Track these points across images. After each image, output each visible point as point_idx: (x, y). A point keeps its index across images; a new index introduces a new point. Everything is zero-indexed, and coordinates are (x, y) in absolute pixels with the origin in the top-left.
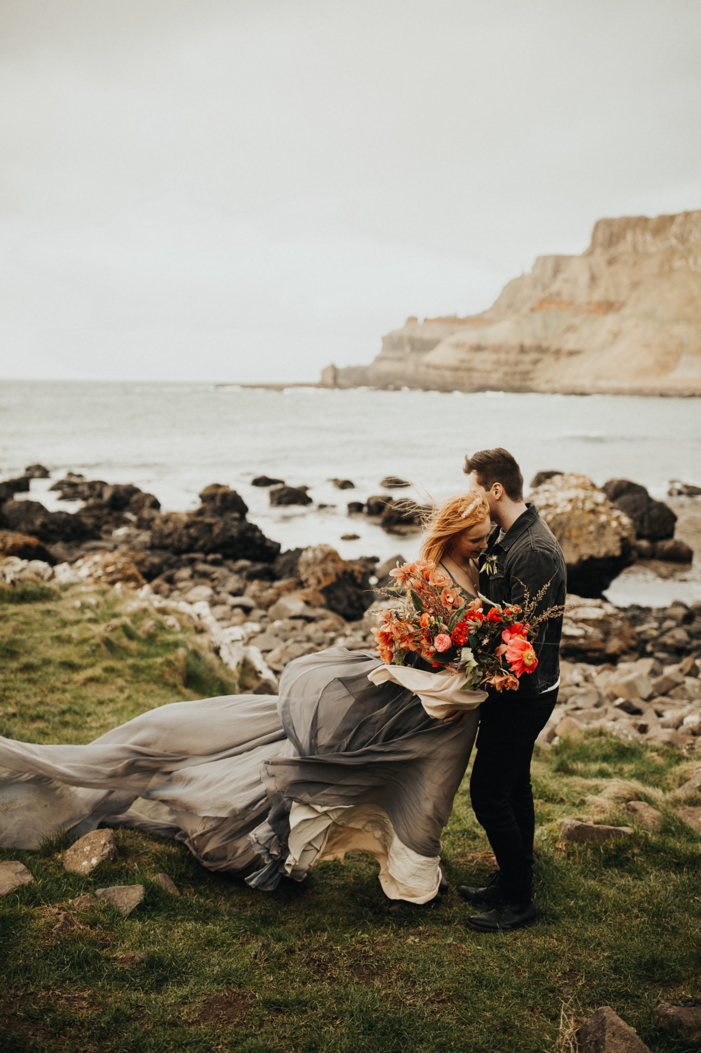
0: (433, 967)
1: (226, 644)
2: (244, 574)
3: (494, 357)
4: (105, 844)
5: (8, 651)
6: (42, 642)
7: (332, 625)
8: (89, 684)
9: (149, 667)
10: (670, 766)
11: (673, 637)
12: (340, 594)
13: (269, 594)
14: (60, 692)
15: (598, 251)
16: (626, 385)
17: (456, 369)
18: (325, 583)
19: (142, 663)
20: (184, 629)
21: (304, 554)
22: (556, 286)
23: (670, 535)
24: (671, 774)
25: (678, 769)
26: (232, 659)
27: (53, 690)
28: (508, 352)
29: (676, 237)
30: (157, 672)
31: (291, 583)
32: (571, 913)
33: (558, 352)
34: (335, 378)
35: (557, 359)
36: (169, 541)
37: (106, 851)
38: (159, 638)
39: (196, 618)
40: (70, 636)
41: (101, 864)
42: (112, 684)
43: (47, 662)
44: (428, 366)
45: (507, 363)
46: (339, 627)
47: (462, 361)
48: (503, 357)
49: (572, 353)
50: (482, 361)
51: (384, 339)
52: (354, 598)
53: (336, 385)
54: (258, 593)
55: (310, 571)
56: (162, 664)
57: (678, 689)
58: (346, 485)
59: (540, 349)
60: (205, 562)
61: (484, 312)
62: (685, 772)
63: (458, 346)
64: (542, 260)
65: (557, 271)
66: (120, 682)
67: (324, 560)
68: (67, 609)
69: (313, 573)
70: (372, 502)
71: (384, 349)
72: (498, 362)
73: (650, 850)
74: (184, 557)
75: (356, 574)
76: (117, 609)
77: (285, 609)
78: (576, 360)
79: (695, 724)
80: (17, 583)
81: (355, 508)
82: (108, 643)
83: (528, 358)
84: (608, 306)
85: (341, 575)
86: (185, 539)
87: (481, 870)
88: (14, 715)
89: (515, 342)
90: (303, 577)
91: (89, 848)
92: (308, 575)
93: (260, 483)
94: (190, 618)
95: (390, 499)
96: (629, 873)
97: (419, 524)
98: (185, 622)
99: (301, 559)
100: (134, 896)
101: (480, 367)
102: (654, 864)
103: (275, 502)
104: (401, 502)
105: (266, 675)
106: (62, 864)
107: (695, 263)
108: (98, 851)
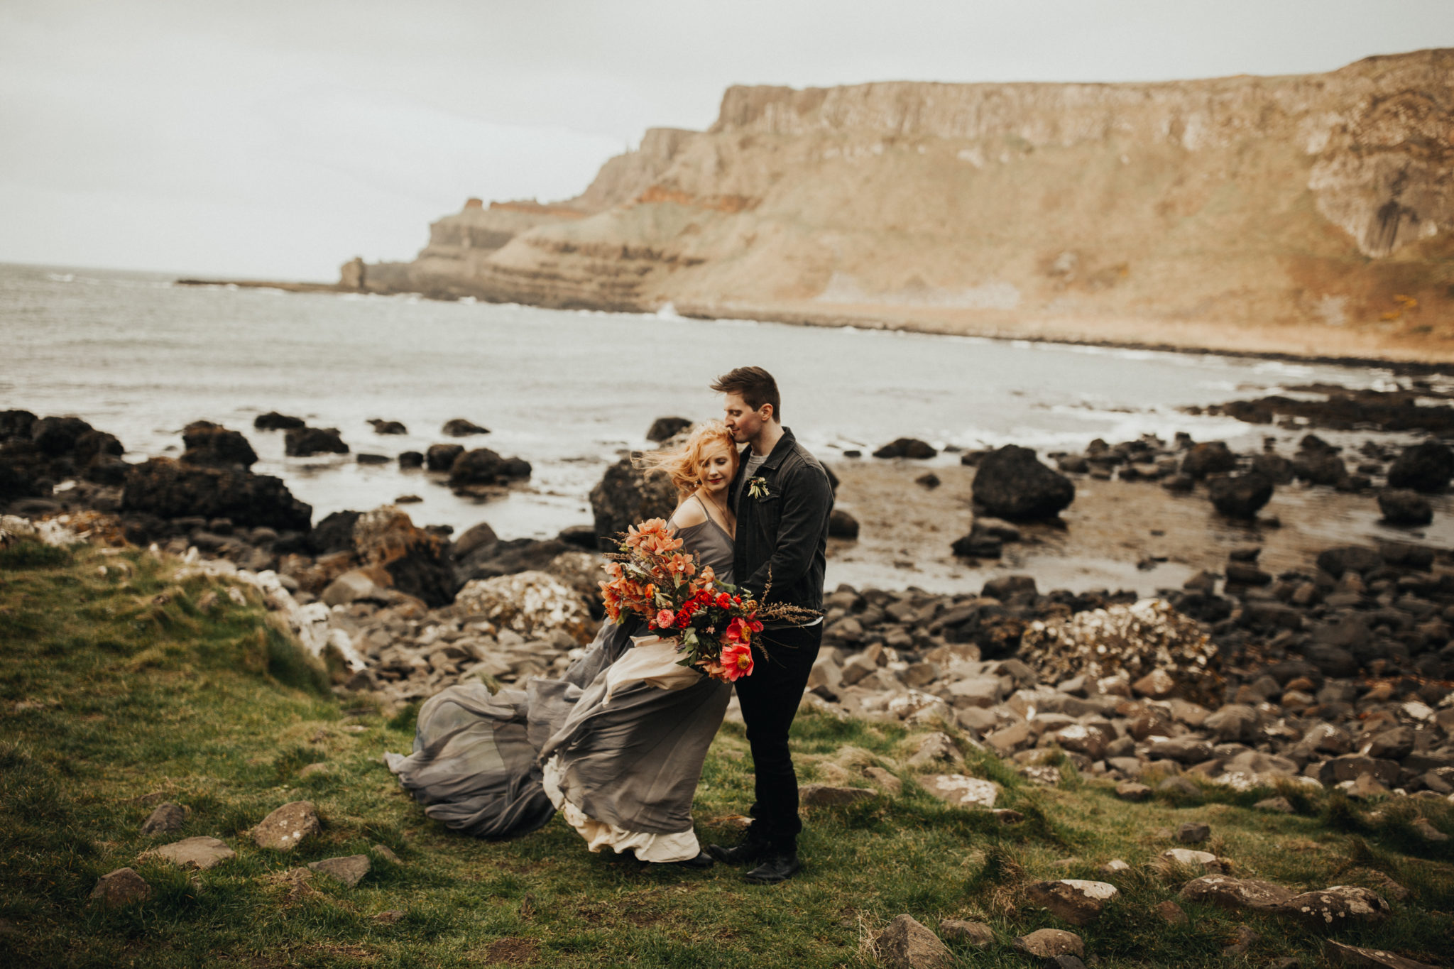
0: (712, 910)
1: (307, 625)
2: (271, 546)
3: (587, 261)
4: (306, 817)
5: (23, 629)
6: (66, 618)
7: (413, 611)
8: (149, 670)
9: (222, 650)
10: (894, 740)
11: (843, 628)
12: (411, 572)
13: (316, 571)
14: (109, 680)
15: (729, 127)
16: (762, 308)
17: (535, 275)
18: (392, 557)
19: (212, 645)
20: (251, 604)
21: (361, 518)
22: (671, 172)
24: (897, 748)
25: (903, 743)
26: (312, 643)
27: (99, 677)
28: (606, 257)
29: (827, 117)
30: (233, 656)
31: (343, 557)
32: (829, 866)
33: (673, 260)
34: (362, 279)
35: (672, 270)
36: (152, 499)
37: (309, 824)
38: (225, 615)
39: (262, 591)
40: (103, 611)
41: (305, 838)
42: (179, 669)
43: (80, 643)
44: (496, 269)
45: (605, 271)
46: (421, 613)
47: (543, 265)
48: (599, 262)
49: (691, 263)
50: (571, 266)
51: (433, 226)
52: (430, 578)
53: (363, 288)
54: (299, 570)
55: (370, 542)
56: (239, 647)
57: (869, 677)
58: (394, 428)
59: (650, 254)
60: (207, 529)
61: (575, 199)
62: (912, 744)
63: (537, 243)
64: (654, 134)
65: (673, 152)
66: (188, 668)
67: (388, 528)
68: (88, 577)
69: (374, 544)
70: (435, 453)
71: (431, 241)
72: (592, 269)
73: (896, 810)
74: (176, 522)
75: (433, 546)
76: (160, 577)
77: (348, 589)
78: (697, 271)
79: (903, 708)
80: (11, 542)
81: (410, 461)
82: (161, 617)
83: (633, 265)
84: (741, 203)
85: (412, 546)
86: (177, 497)
87: (730, 831)
88: (58, 707)
89: (616, 242)
90: (360, 550)
91: (285, 822)
92: (368, 547)
93: (268, 422)
94: (256, 590)
95: (461, 449)
96: (879, 832)
97: (504, 484)
98: (251, 595)
99: (358, 526)
100: (357, 866)
101: (568, 273)
102: (902, 823)
103: (294, 450)
104: (477, 453)
105: (358, 666)
106: (254, 842)
107: (852, 154)
108: (298, 824)
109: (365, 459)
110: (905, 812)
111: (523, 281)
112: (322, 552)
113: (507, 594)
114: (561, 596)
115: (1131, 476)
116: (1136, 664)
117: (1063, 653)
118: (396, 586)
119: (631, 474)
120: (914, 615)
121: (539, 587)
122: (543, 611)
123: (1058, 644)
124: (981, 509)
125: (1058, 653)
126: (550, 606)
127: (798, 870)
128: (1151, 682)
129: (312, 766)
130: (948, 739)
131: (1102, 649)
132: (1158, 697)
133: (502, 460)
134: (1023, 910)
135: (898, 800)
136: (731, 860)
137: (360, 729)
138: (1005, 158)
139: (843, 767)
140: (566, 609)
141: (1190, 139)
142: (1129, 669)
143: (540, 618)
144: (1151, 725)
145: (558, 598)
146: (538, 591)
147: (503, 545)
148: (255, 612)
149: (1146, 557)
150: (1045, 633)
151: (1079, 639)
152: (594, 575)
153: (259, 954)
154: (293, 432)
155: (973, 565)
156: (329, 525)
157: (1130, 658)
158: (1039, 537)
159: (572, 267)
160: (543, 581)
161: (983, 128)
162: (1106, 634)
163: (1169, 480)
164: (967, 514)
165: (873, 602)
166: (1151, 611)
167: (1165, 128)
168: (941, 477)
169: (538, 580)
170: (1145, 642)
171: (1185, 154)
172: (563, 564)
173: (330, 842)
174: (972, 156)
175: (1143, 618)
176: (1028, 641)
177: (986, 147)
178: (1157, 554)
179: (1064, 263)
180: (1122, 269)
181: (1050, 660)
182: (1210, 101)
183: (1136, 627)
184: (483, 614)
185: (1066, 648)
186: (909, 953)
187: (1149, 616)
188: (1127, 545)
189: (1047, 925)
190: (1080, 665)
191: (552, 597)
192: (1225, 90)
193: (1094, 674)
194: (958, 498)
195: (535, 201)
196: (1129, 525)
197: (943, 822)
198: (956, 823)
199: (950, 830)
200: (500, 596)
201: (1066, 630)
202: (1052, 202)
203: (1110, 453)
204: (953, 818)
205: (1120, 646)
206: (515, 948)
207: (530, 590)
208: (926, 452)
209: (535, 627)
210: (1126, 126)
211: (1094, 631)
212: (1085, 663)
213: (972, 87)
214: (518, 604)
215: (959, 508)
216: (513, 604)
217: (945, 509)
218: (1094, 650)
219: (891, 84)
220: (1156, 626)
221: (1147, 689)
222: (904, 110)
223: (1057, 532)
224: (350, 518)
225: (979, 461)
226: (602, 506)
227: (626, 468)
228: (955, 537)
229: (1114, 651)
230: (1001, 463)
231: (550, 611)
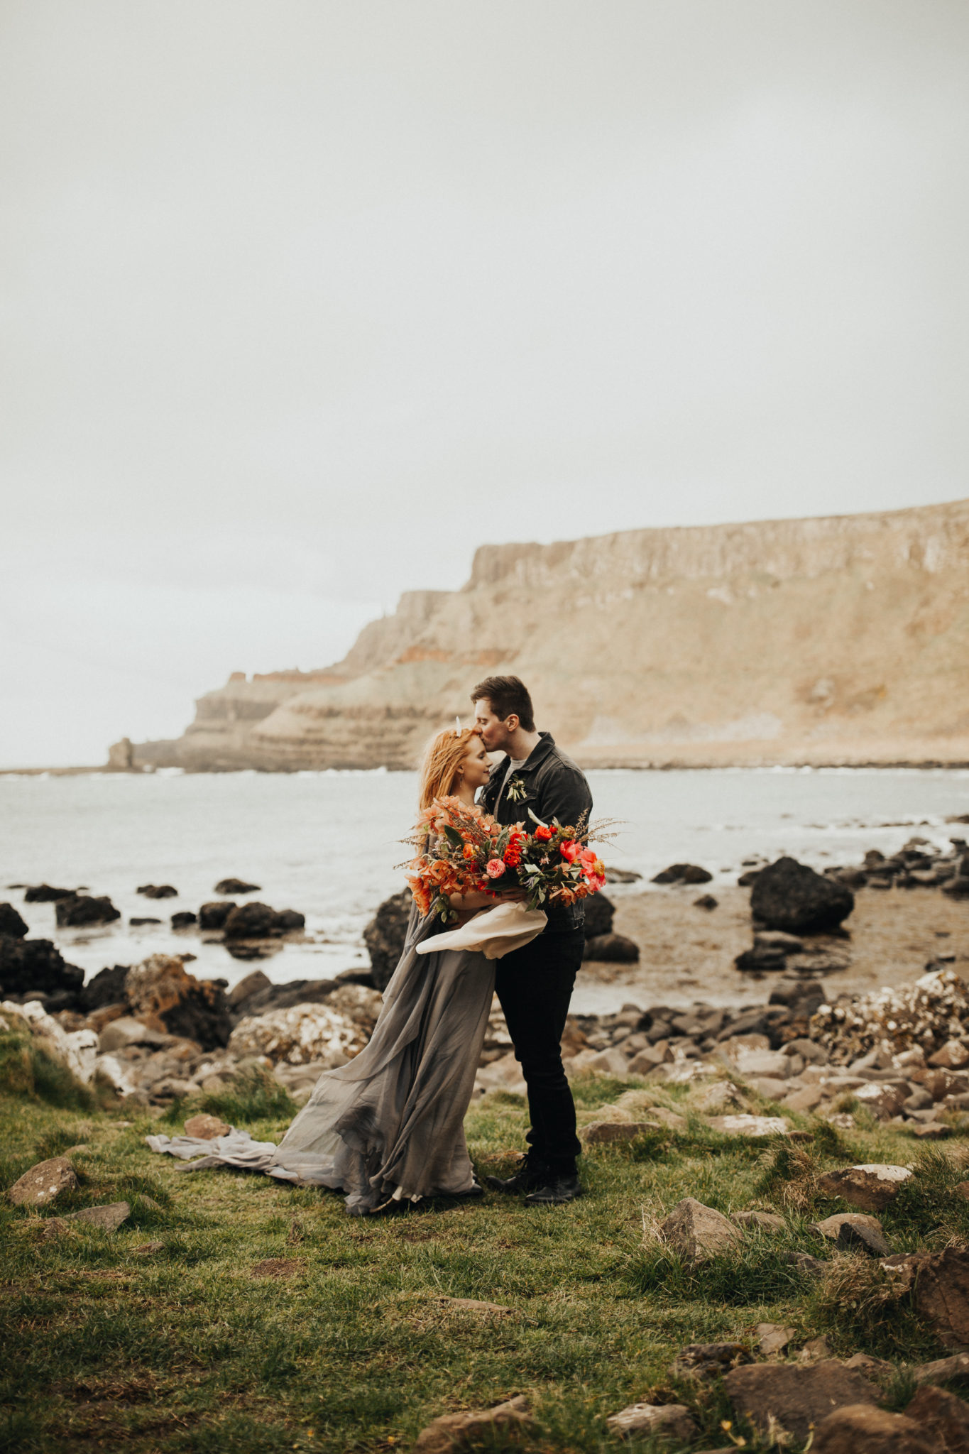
1: (74, 1052)
3: (352, 724)
4: (63, 1173)
7: (187, 1052)
10: (678, 1095)
12: (186, 1021)
13: (89, 1024)
15: (481, 585)
17: (302, 742)
18: (164, 1008)
20: (16, 1030)
21: (133, 970)
22: (427, 634)
23: (608, 929)
26: (82, 1071)
28: (369, 718)
29: (576, 568)
31: (116, 1010)
34: (130, 758)
37: (65, 1178)
39: (28, 1021)
41: (62, 1192)
44: (262, 738)
45: (370, 732)
46: (197, 1054)
47: (309, 731)
48: (363, 723)
49: (455, 717)
50: (336, 730)
51: (198, 703)
52: (205, 1025)
53: (130, 766)
55: (143, 992)
58: (165, 892)
59: (413, 713)
61: (336, 665)
63: (301, 710)
64: (409, 598)
65: (429, 612)
67: (160, 977)
69: (147, 994)
70: (207, 911)
71: (198, 717)
72: (357, 732)
73: (681, 1143)
75: (207, 992)
77: (120, 1035)
81: (182, 921)
83: (397, 725)
85: (186, 995)
87: (505, 1164)
89: (380, 703)
90: (133, 1002)
91: (42, 1179)
92: (140, 997)
93: (38, 895)
94: (21, 1018)
95: (233, 905)
96: (665, 1163)
97: (278, 936)
98: (16, 1023)
99: (129, 977)
100: (117, 1213)
101: (333, 738)
102: (689, 1155)
103: (65, 920)
104: (248, 908)
105: (128, 1090)
106: (9, 1200)
107: (603, 601)
108: (55, 1179)
109: (135, 922)
110: (690, 1143)
111: (289, 748)
112: (95, 1008)
113: (283, 1027)
114: (338, 1025)
115: (911, 883)
116: (929, 1038)
117: (853, 1033)
118: (171, 1031)
119: (404, 908)
120: (701, 1027)
121: (314, 1017)
122: (320, 1041)
123: (847, 1024)
124: (762, 925)
125: (848, 1034)
126: (326, 1035)
127: (580, 1194)
128: (946, 1054)
129: (73, 1148)
130: (733, 1087)
131: (892, 1025)
132: (954, 1067)
133: (275, 913)
134: (816, 1201)
135: (683, 1133)
136: (511, 1190)
137: (126, 1124)
138: (753, 592)
139: (625, 1109)
140: (343, 1038)
141: (931, 561)
142: (922, 1044)
143: (317, 1048)
144: (948, 1085)
145: (334, 1027)
146: (314, 1021)
147: (278, 989)
148: (20, 1036)
149: (933, 958)
150: (833, 1015)
151: (867, 1017)
152: (371, 1007)
153: (10, 1283)
154: (63, 902)
155: (758, 977)
156: (101, 980)
157: (922, 1032)
158: (822, 947)
159: (338, 731)
160: (319, 1012)
161: (729, 566)
162: (894, 1010)
163: (949, 884)
164: (747, 929)
165: (659, 1017)
166: (937, 983)
167: (906, 554)
168: (719, 899)
169: (314, 1011)
170: (935, 1014)
171: (928, 576)
172: (339, 998)
173: (88, 1196)
174: (721, 594)
175: (931, 990)
176: (816, 1026)
177: (733, 585)
178: (944, 954)
179: (821, 689)
180: (879, 691)
181: (840, 1042)
182: (946, 525)
183: (925, 1000)
184: (260, 1050)
185: (856, 1028)
186: (695, 1233)
187: (936, 988)
188: (913, 948)
189: (842, 1211)
190: (872, 1043)
191: (329, 1027)
192: (959, 513)
193: (887, 1051)
194: (738, 916)
195: (297, 670)
196: (913, 929)
197: (730, 1148)
198: (744, 1148)
199: (738, 1156)
200: (276, 1029)
201: (853, 1010)
202: (803, 632)
203: (886, 864)
204: (741, 1143)
205: (910, 1020)
206: (281, 1266)
207: (306, 1021)
208: (701, 877)
209: (313, 1058)
210: (867, 554)
211: (882, 1007)
212: (876, 1041)
213: (714, 529)
214: (294, 1036)
215: (739, 926)
216: (289, 1036)
217: (726, 928)
218: (884, 1027)
219: (635, 532)
220: (945, 997)
221: (944, 1061)
222: (651, 556)
223: (840, 941)
224: (121, 971)
225: (754, 882)
226: (377, 943)
227: (398, 903)
228: (738, 952)
229: (904, 1027)
230: (777, 877)
231: (327, 1041)
